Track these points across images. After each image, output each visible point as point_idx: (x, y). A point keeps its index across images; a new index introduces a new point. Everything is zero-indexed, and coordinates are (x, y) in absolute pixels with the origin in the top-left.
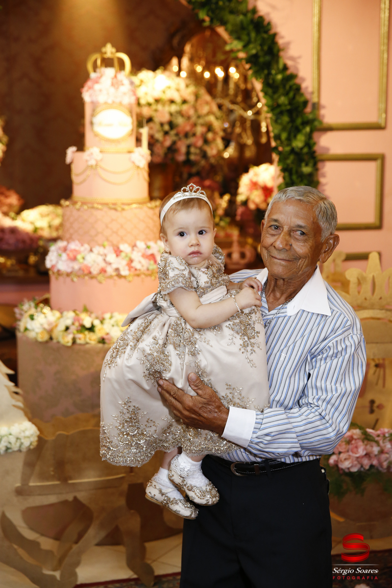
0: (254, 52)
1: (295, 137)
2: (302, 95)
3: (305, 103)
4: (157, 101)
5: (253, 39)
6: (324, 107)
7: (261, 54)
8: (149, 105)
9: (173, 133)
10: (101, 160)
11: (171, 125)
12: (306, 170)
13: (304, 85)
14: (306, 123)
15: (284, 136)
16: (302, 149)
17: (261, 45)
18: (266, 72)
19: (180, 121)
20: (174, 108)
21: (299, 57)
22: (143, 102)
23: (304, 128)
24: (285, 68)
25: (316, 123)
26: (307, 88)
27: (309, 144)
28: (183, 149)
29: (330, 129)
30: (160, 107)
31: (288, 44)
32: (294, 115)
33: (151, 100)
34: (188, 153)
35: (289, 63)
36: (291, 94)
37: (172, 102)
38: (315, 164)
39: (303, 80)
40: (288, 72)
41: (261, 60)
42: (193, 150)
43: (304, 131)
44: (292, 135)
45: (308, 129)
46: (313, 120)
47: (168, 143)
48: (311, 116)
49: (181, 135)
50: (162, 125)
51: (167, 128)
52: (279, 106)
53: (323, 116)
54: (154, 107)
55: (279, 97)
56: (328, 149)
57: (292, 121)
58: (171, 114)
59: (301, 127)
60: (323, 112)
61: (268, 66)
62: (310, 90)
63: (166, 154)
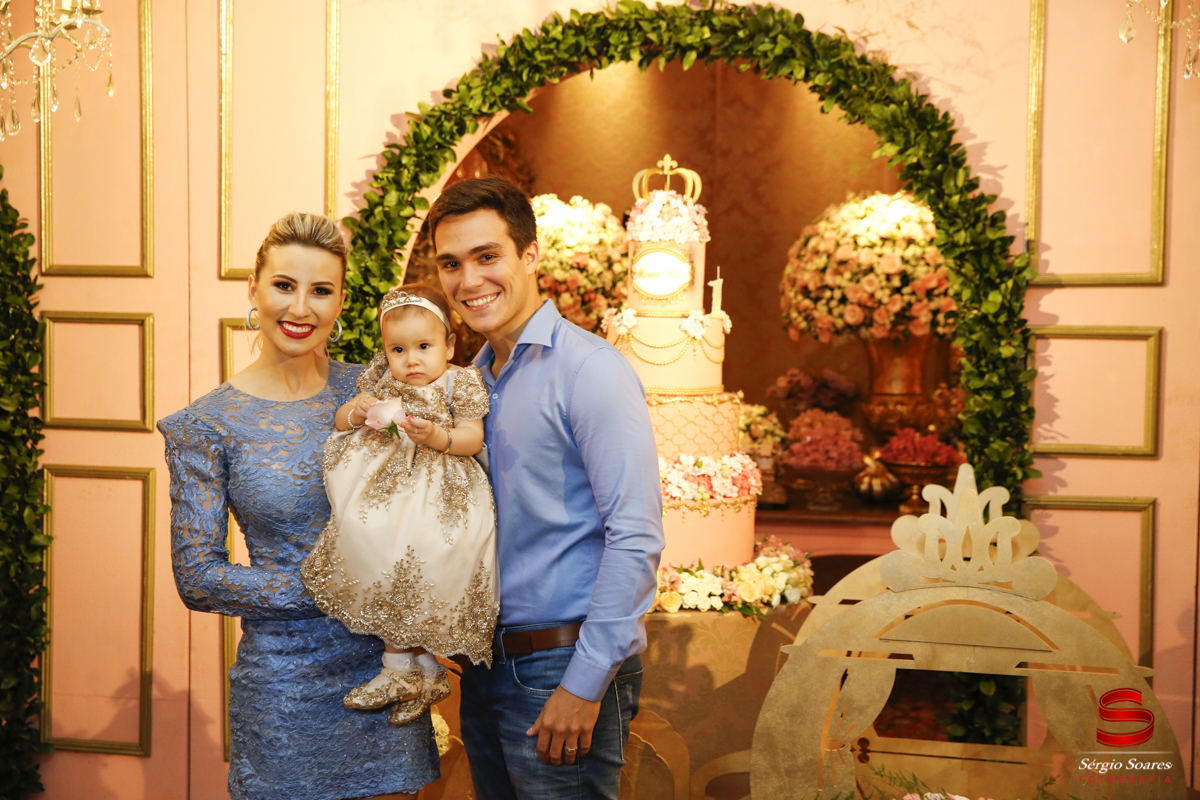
0: (915, 160)
1: (986, 295)
2: (1003, 228)
3: (1009, 240)
4: (884, 240)
5: (913, 142)
6: (1048, 248)
7: (923, 162)
8: (872, 246)
9: (906, 290)
10: (635, 327)
11: (906, 279)
12: (1006, 351)
13: (1009, 213)
14: (1005, 274)
15: (966, 294)
16: (996, 315)
17: (927, 150)
18: (932, 191)
19: (921, 271)
20: (912, 251)
21: (1003, 167)
22: (862, 241)
23: (1002, 282)
24: (972, 185)
25: (1027, 274)
26: (1017, 216)
27: (1011, 308)
28: (925, 317)
29: (1058, 284)
30: (887, 250)
31: (983, 147)
32: (985, 260)
33: (876, 240)
34: (934, 323)
35: (984, 176)
36: (979, 227)
37: (910, 242)
38: (1025, 342)
39: (1011, 203)
40: (977, 193)
41: (927, 172)
42: (941, 318)
43: (1003, 286)
44: (981, 293)
45: (1010, 283)
46: (1021, 270)
47: (896, 308)
48: (1018, 263)
49: (921, 295)
50: (888, 277)
51: (896, 282)
52: (955, 245)
53: (1047, 262)
54: (877, 250)
55: (958, 231)
56: (1055, 318)
57: (981, 270)
58: (905, 261)
59: (998, 281)
60: (1044, 256)
61: (937, 181)
62: (1022, 219)
63: (894, 324)
